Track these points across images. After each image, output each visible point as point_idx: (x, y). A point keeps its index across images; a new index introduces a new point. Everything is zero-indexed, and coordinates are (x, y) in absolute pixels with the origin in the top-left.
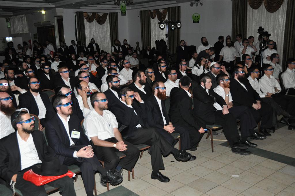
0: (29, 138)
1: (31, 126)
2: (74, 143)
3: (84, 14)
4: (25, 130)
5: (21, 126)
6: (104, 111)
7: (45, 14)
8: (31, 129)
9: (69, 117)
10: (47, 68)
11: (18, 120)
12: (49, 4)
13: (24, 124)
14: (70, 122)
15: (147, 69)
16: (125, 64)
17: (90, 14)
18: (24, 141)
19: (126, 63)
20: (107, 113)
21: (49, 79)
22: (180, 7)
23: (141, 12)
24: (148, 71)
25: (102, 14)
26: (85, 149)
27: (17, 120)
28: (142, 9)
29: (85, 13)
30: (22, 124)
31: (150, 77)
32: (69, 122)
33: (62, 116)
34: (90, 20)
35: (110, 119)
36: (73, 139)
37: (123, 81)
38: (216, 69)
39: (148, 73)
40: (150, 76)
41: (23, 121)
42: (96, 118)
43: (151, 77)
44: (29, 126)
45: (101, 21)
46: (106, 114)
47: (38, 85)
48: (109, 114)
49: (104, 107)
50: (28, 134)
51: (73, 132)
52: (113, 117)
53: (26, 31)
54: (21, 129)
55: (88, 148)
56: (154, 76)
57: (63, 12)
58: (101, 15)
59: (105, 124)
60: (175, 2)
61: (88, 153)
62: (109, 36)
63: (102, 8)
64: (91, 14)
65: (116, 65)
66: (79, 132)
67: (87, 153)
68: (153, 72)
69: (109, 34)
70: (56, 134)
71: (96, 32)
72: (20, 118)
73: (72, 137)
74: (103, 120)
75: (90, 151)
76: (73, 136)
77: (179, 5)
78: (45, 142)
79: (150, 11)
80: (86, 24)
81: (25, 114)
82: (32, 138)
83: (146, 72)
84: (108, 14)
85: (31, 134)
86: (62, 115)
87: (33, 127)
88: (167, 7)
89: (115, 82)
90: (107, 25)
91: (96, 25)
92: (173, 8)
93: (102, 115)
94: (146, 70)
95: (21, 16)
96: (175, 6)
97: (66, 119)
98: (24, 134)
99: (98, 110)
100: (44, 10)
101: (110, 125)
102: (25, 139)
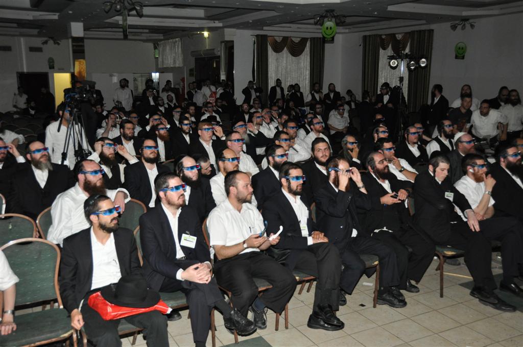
0: (109, 239)
1: (112, 220)
2: (184, 256)
3: (269, 39)
4: (103, 227)
5: (97, 219)
6: (244, 205)
7: (208, 38)
8: (112, 225)
9: (180, 211)
10: (186, 125)
11: (94, 208)
12: (214, 22)
13: (101, 215)
14: (181, 219)
15: (346, 136)
16: (314, 125)
17: (279, 40)
18: (100, 244)
19: (316, 123)
20: (249, 209)
21: (189, 143)
22: (433, 30)
23: (365, 37)
24: (346, 141)
25: (299, 39)
26: (197, 268)
27: (92, 209)
28: (367, 33)
29: (270, 38)
30: (98, 216)
31: (349, 151)
32: (179, 218)
33: (168, 208)
34: (278, 49)
35: (253, 220)
36: (183, 248)
37: (301, 155)
38: (465, 144)
39: (346, 144)
40: (349, 149)
41: (101, 210)
42: (228, 213)
43: (352, 150)
44: (109, 221)
45: (296, 51)
46: (247, 210)
47: (154, 152)
48: (252, 210)
49: (246, 198)
50: (108, 234)
51: (184, 236)
52: (259, 216)
53: (179, 63)
54: (97, 224)
55: (202, 268)
56: (357, 150)
57: (235, 35)
58: (297, 40)
59: (242, 225)
60: (424, 22)
61: (201, 276)
62: (308, 77)
63: (299, 30)
64: (281, 38)
65: (295, 126)
66: (196, 238)
67: (199, 275)
68: (356, 143)
69: (308, 73)
70: (155, 237)
71: (286, 68)
72: (97, 206)
73: (181, 244)
74: (240, 219)
75: (205, 272)
76: (184, 243)
77: (433, 27)
78: (136, 249)
79: (381, 35)
80: (272, 55)
81: (104, 200)
82: (114, 241)
83: (344, 141)
84: (309, 40)
85: (112, 234)
86: (168, 206)
87: (115, 222)
88: (410, 31)
89: (279, 156)
90: (305, 60)
91: (287, 58)
92: (420, 31)
93: (240, 211)
94: (345, 139)
95: (174, 40)
96: (424, 29)
97: (174, 214)
98: (102, 233)
99: (235, 201)
100: (208, 31)
101: (252, 229)
102: (102, 241)
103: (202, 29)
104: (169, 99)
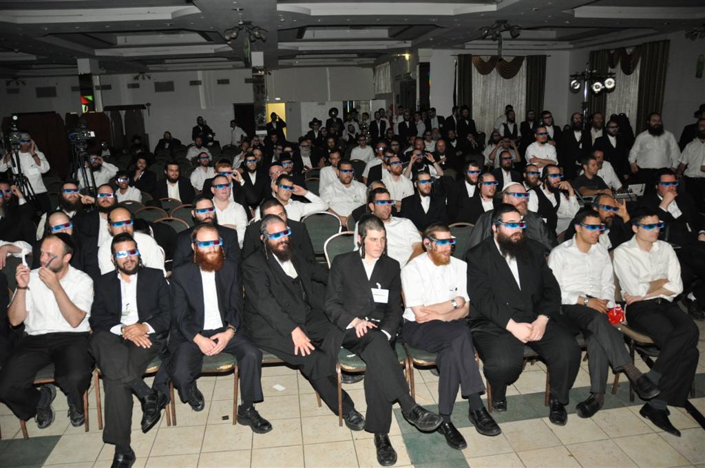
3: (474, 59)
7: (410, 59)
12: (405, 43)
17: (486, 59)
22: (669, 41)
23: (592, 53)
25: (512, 58)
28: (596, 48)
29: (475, 57)
34: (485, 69)
45: (508, 71)
53: (389, 90)
57: (430, 56)
58: (509, 59)
60: (652, 31)
62: (524, 102)
63: (511, 47)
64: (489, 57)
69: (524, 97)
71: (496, 92)
77: (670, 36)
79: (609, 51)
80: (477, 78)
84: (525, 58)
88: (641, 43)
90: (520, 81)
91: (497, 80)
92: (652, 44)
95: (384, 64)
96: (657, 40)
100: (409, 53)
103: (403, 50)
104: (351, 129)
